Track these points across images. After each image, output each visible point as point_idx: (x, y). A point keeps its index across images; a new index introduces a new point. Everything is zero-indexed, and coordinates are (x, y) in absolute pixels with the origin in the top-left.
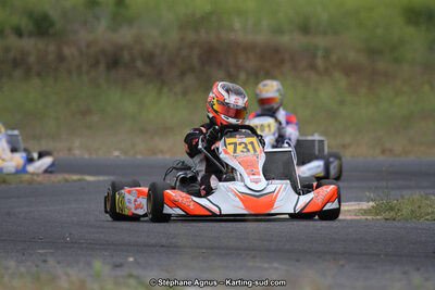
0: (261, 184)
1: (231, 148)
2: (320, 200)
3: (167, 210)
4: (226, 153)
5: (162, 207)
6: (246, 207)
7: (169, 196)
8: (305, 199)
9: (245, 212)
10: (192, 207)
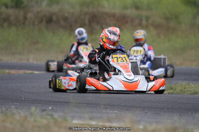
0: (132, 77)
1: (115, 60)
2: (158, 85)
3: (87, 87)
4: (113, 62)
5: (85, 86)
6: (125, 87)
7: (89, 81)
8: (151, 84)
9: (125, 90)
10: (100, 86)
